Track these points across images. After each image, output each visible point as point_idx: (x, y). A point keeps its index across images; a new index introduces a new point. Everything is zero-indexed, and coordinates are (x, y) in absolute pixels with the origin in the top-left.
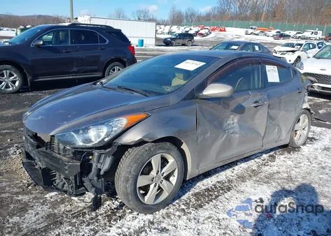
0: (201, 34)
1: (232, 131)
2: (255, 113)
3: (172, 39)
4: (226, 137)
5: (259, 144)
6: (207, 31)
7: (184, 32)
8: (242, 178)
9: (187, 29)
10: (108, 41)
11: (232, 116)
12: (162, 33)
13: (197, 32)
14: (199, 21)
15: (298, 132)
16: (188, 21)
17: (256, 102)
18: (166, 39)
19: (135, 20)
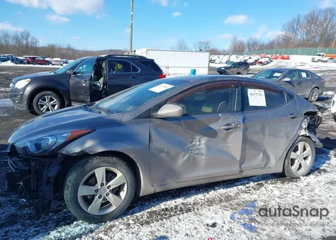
0: (261, 63)
1: (197, 152)
2: (227, 136)
3: (226, 68)
4: (189, 158)
5: (236, 168)
6: (267, 59)
7: (242, 61)
8: (211, 202)
9: (247, 58)
10: (140, 70)
11: (198, 137)
12: (220, 63)
13: (256, 61)
14: (262, 49)
15: (296, 161)
16: (250, 50)
17: (228, 125)
18: (220, 68)
19: (196, 51)
